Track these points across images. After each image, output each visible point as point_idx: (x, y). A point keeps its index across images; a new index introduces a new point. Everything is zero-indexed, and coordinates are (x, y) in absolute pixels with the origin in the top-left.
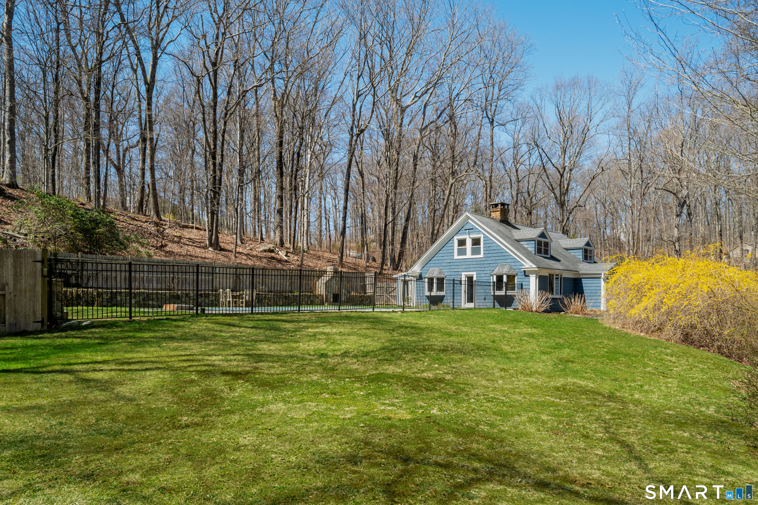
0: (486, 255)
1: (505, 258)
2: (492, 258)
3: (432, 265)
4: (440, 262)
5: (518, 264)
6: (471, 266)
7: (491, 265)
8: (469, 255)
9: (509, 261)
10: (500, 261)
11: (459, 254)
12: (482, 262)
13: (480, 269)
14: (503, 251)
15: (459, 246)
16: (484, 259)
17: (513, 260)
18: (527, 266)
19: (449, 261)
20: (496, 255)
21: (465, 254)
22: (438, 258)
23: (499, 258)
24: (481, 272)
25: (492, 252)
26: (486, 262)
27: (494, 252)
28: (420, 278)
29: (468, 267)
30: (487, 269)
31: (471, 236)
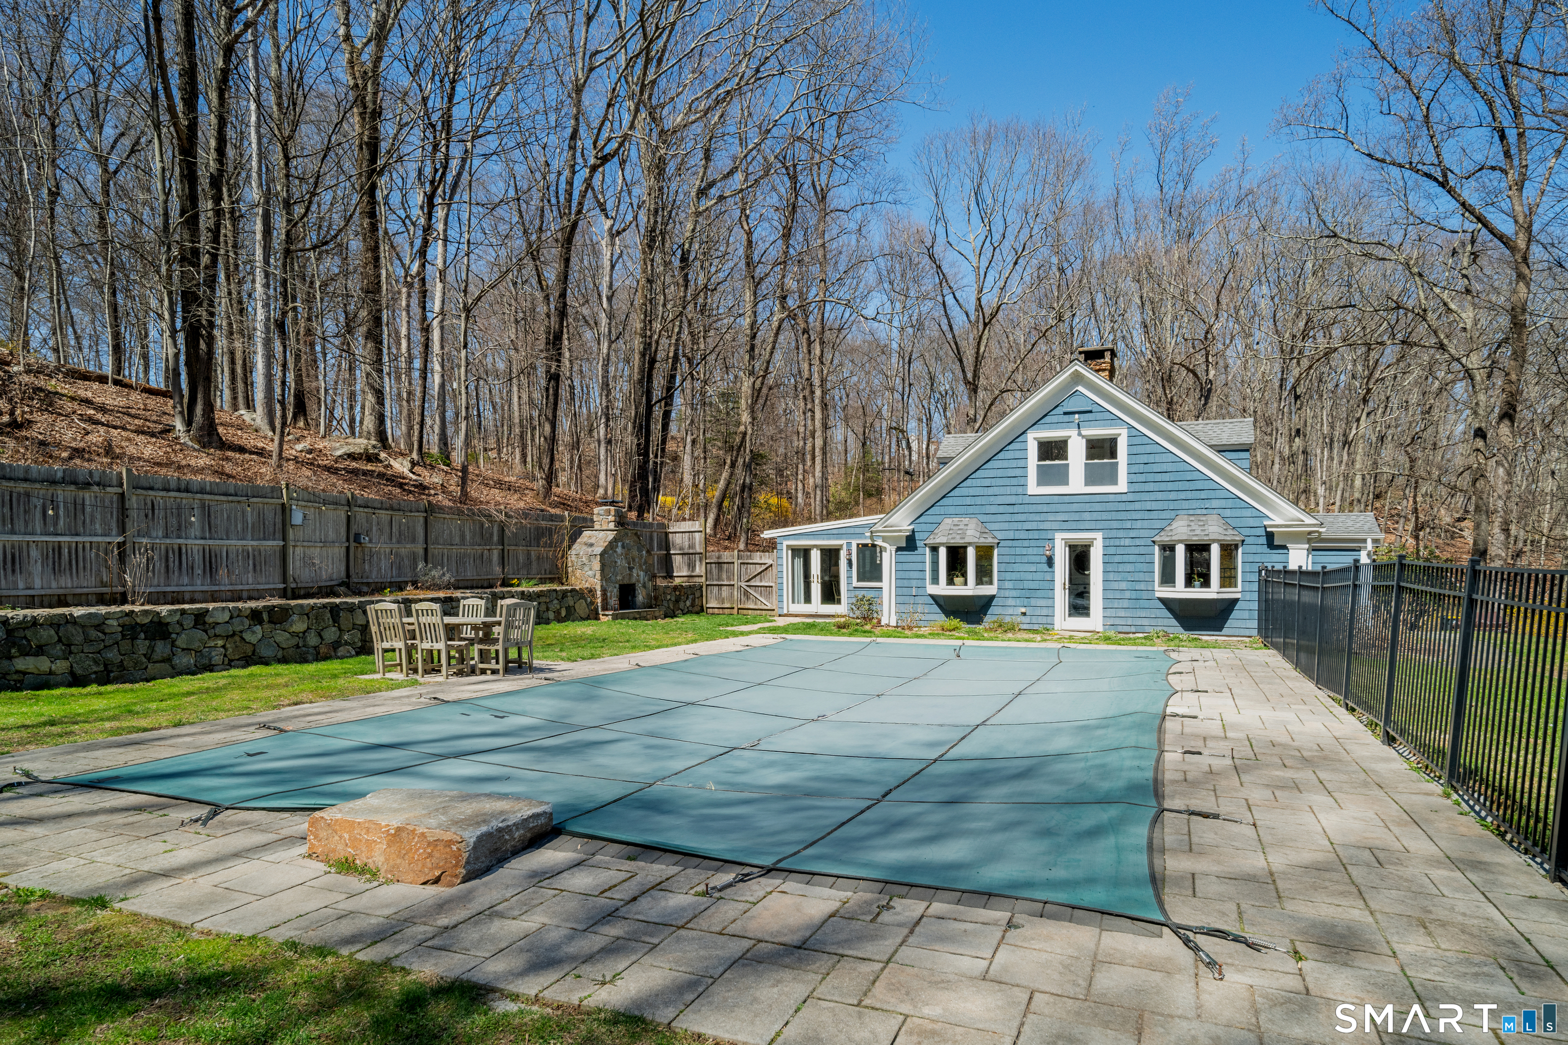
0: (1137, 487)
1: (1203, 495)
2: (1160, 496)
3: (952, 510)
4: (978, 501)
5: (1248, 513)
6: (1087, 516)
7: (1154, 515)
8: (1077, 483)
9: (1215, 503)
10: (1186, 505)
11: (1041, 482)
12: (1122, 506)
13: (1115, 525)
14: (1196, 475)
15: (1041, 458)
16: (1131, 497)
17: (1230, 503)
18: (1278, 521)
19: (1012, 500)
20: (1170, 486)
21: (1065, 481)
22: (972, 492)
23: (1182, 495)
24: (1121, 534)
25: (1159, 477)
26: (1137, 506)
27: (1166, 477)
28: (910, 544)
29: (1076, 517)
30: (1139, 524)
31: (1085, 432)
